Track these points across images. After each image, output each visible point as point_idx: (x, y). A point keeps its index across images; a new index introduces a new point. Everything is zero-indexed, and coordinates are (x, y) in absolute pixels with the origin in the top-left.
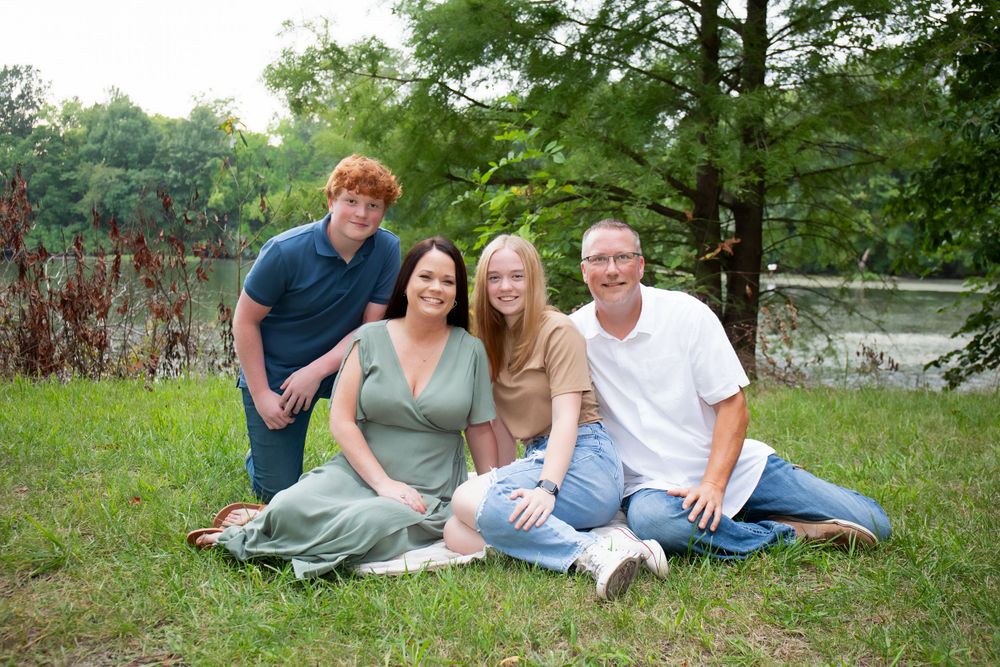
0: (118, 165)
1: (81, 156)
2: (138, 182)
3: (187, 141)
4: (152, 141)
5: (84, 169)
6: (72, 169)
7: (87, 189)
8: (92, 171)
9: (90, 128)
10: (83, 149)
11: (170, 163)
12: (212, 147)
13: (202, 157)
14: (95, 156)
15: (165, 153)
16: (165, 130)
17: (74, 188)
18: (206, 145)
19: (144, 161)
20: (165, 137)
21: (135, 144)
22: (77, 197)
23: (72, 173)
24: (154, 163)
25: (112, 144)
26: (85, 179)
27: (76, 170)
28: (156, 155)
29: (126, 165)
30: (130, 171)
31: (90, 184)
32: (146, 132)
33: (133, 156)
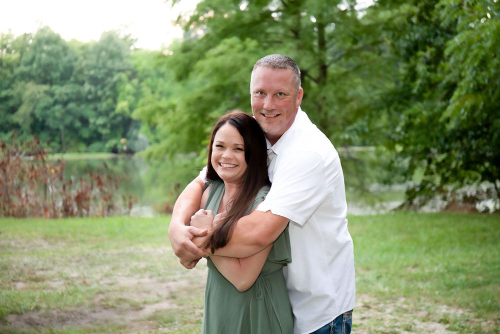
0: (45, 82)
1: (15, 77)
2: (60, 95)
3: (98, 60)
4: (70, 61)
5: (19, 87)
6: (9, 87)
7: (20, 103)
8: (25, 89)
9: (22, 53)
10: (17, 71)
11: (85, 78)
12: (118, 64)
13: (110, 73)
14: (26, 77)
15: (81, 71)
16: (80, 52)
17: (11, 103)
18: (113, 63)
19: (65, 78)
20: (81, 58)
21: (57, 65)
22: (13, 110)
23: (9, 90)
24: (72, 79)
25: (40, 66)
26: (20, 95)
27: (12, 88)
28: (74, 73)
29: (51, 82)
30: (54, 87)
31: (23, 98)
32: (66, 55)
33: (55, 75)
